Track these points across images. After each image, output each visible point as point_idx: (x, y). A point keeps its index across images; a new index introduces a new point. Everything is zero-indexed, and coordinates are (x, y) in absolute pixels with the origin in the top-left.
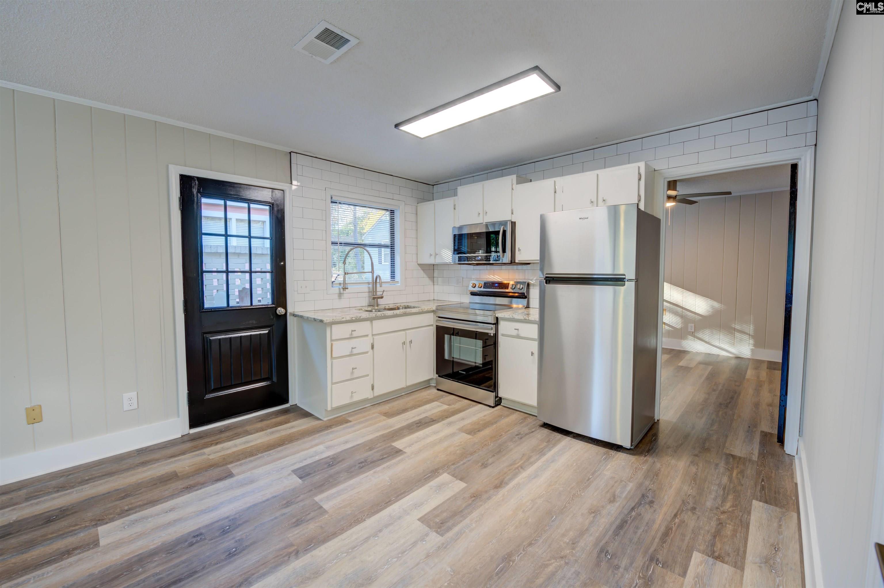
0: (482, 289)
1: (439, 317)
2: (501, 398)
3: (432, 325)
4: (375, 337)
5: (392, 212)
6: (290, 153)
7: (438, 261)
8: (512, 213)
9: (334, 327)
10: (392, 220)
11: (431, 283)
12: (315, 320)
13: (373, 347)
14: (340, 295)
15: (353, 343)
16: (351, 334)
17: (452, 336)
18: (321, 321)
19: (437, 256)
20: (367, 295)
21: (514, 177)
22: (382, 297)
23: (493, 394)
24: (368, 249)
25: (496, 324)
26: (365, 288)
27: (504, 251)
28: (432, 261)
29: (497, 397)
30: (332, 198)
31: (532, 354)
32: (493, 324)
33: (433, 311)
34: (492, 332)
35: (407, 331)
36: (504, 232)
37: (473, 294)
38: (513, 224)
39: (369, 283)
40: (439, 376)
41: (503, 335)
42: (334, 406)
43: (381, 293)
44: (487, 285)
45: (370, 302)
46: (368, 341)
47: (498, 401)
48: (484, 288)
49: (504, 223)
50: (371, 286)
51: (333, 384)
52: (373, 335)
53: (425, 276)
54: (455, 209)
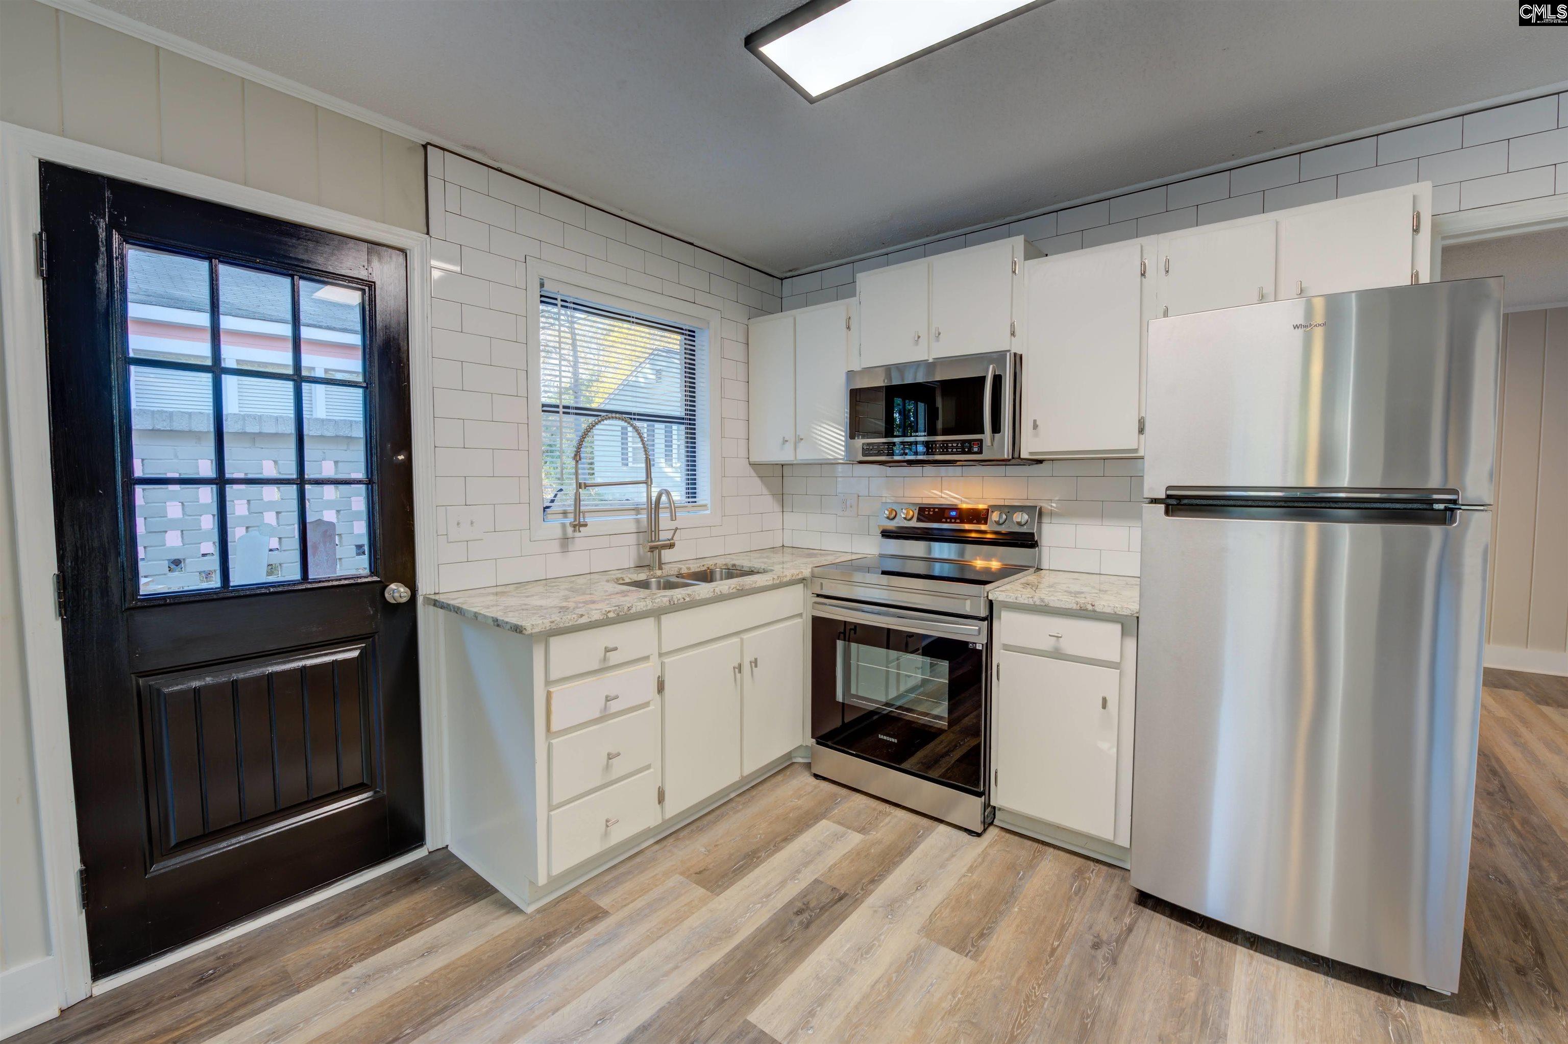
0: (914, 523)
1: (818, 596)
2: (994, 808)
3: (800, 615)
4: (667, 660)
5: (690, 335)
6: (425, 147)
7: (804, 454)
8: (1013, 334)
9: (554, 642)
10: (690, 354)
11: (777, 508)
12: (497, 623)
13: (661, 688)
14: (565, 542)
15: (610, 682)
16: (605, 659)
17: (854, 646)
18: (517, 629)
19: (801, 445)
20: (632, 539)
21: (1019, 242)
22: (671, 546)
23: (978, 802)
24: (638, 424)
25: (989, 619)
26: (627, 522)
27: (996, 428)
28: (786, 455)
29: (987, 805)
30: (542, 285)
31: (1105, 702)
32: (983, 619)
33: (803, 580)
34: (980, 643)
35: (746, 636)
36: (998, 380)
37: (887, 534)
38: (1018, 359)
39: (637, 510)
40: (818, 743)
41: (1007, 647)
42: (557, 870)
43: (668, 535)
44: (927, 512)
45: (640, 557)
46: (648, 672)
47: (990, 816)
48: (919, 520)
49: (999, 357)
50: (643, 516)
51: (551, 808)
52: (661, 655)
53: (765, 491)
54: (848, 328)
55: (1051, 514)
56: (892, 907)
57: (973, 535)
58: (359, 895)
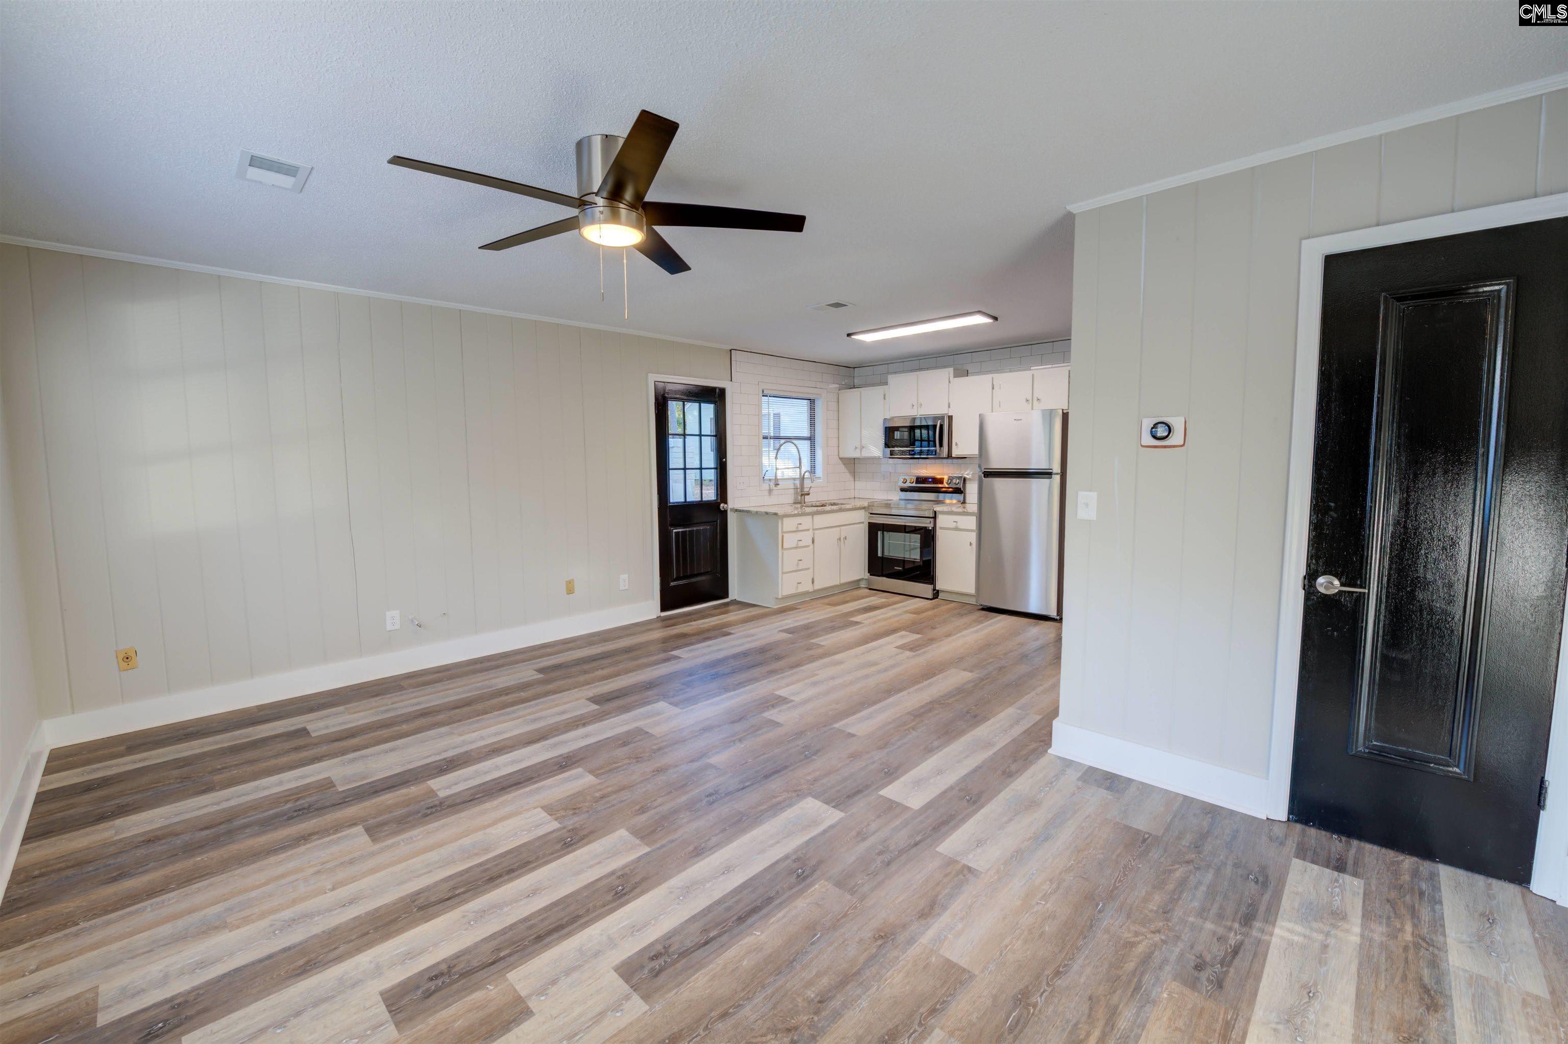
0: (914, 485)
1: (871, 514)
2: (938, 591)
3: (863, 523)
4: (816, 532)
5: (813, 402)
6: (731, 350)
7: (865, 454)
8: (949, 407)
9: (785, 519)
10: (812, 409)
11: (852, 479)
12: (767, 513)
13: (813, 542)
14: (770, 491)
15: (799, 536)
16: (797, 527)
17: (885, 532)
18: (776, 514)
19: (864, 449)
20: (792, 491)
21: (951, 370)
22: (808, 494)
23: (931, 587)
24: (796, 442)
25: (935, 518)
26: (790, 485)
27: (941, 445)
28: (856, 454)
29: (934, 589)
30: (763, 392)
31: (971, 544)
32: (932, 518)
33: (864, 508)
34: (930, 526)
35: (842, 528)
36: (941, 426)
37: (903, 490)
38: (950, 418)
39: (794, 479)
40: (871, 575)
41: (941, 528)
42: (785, 593)
43: (807, 490)
44: (920, 480)
45: (796, 499)
46: (809, 534)
47: (936, 594)
48: (916, 483)
49: (942, 418)
50: (798, 482)
51: (783, 573)
52: (813, 529)
53: (847, 471)
54: (885, 399)
55: (970, 479)
56: (894, 609)
57: (944, 489)
58: (715, 607)
